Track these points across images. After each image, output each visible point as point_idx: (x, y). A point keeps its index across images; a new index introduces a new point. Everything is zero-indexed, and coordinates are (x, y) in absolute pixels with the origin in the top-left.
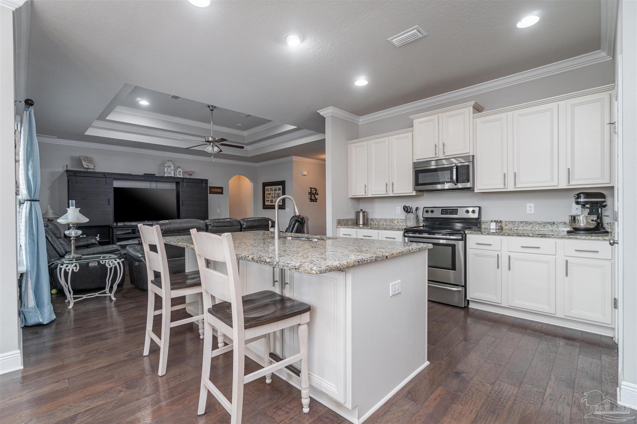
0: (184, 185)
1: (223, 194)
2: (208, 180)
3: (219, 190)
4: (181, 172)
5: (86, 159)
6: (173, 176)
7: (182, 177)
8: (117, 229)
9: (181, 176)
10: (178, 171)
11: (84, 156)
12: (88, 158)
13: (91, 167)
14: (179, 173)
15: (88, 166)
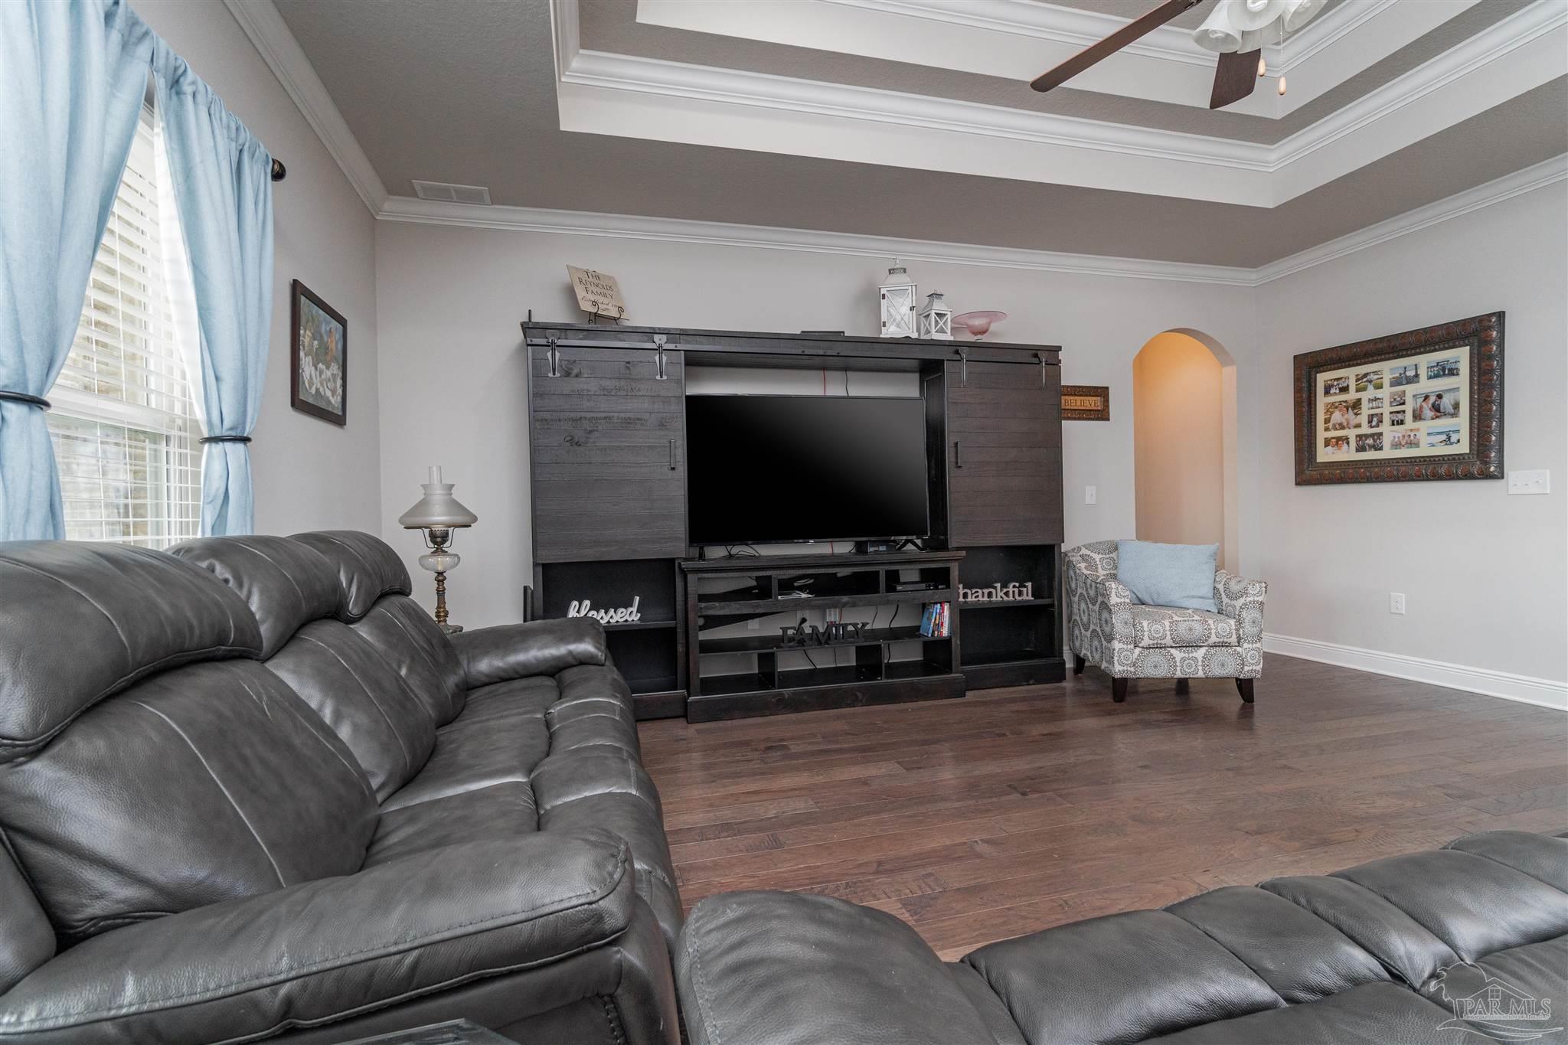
0: (960, 373)
1: (1109, 420)
2: (1059, 348)
3: (1093, 402)
4: (945, 315)
5: (591, 279)
6: (915, 335)
7: (952, 338)
8: (700, 575)
9: (948, 337)
10: (933, 315)
11: (585, 268)
12: (598, 277)
13: (606, 309)
14: (937, 323)
15: (595, 303)
